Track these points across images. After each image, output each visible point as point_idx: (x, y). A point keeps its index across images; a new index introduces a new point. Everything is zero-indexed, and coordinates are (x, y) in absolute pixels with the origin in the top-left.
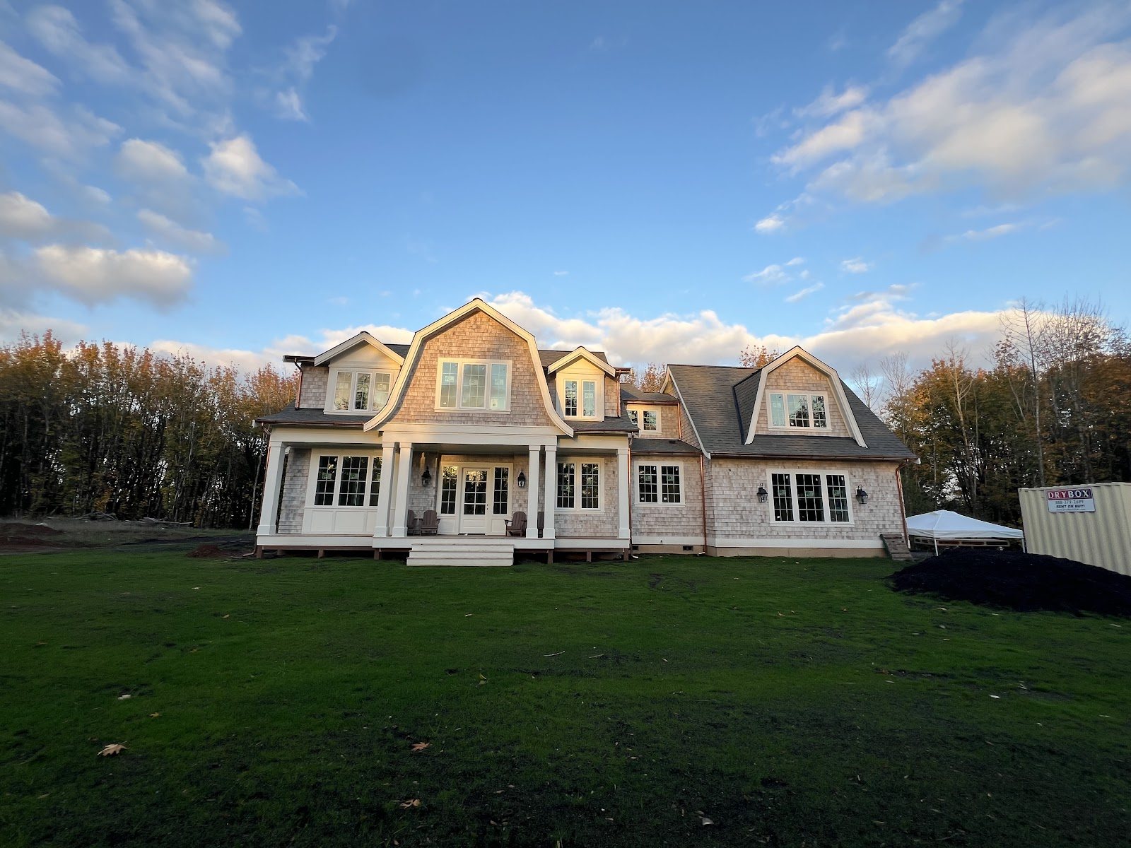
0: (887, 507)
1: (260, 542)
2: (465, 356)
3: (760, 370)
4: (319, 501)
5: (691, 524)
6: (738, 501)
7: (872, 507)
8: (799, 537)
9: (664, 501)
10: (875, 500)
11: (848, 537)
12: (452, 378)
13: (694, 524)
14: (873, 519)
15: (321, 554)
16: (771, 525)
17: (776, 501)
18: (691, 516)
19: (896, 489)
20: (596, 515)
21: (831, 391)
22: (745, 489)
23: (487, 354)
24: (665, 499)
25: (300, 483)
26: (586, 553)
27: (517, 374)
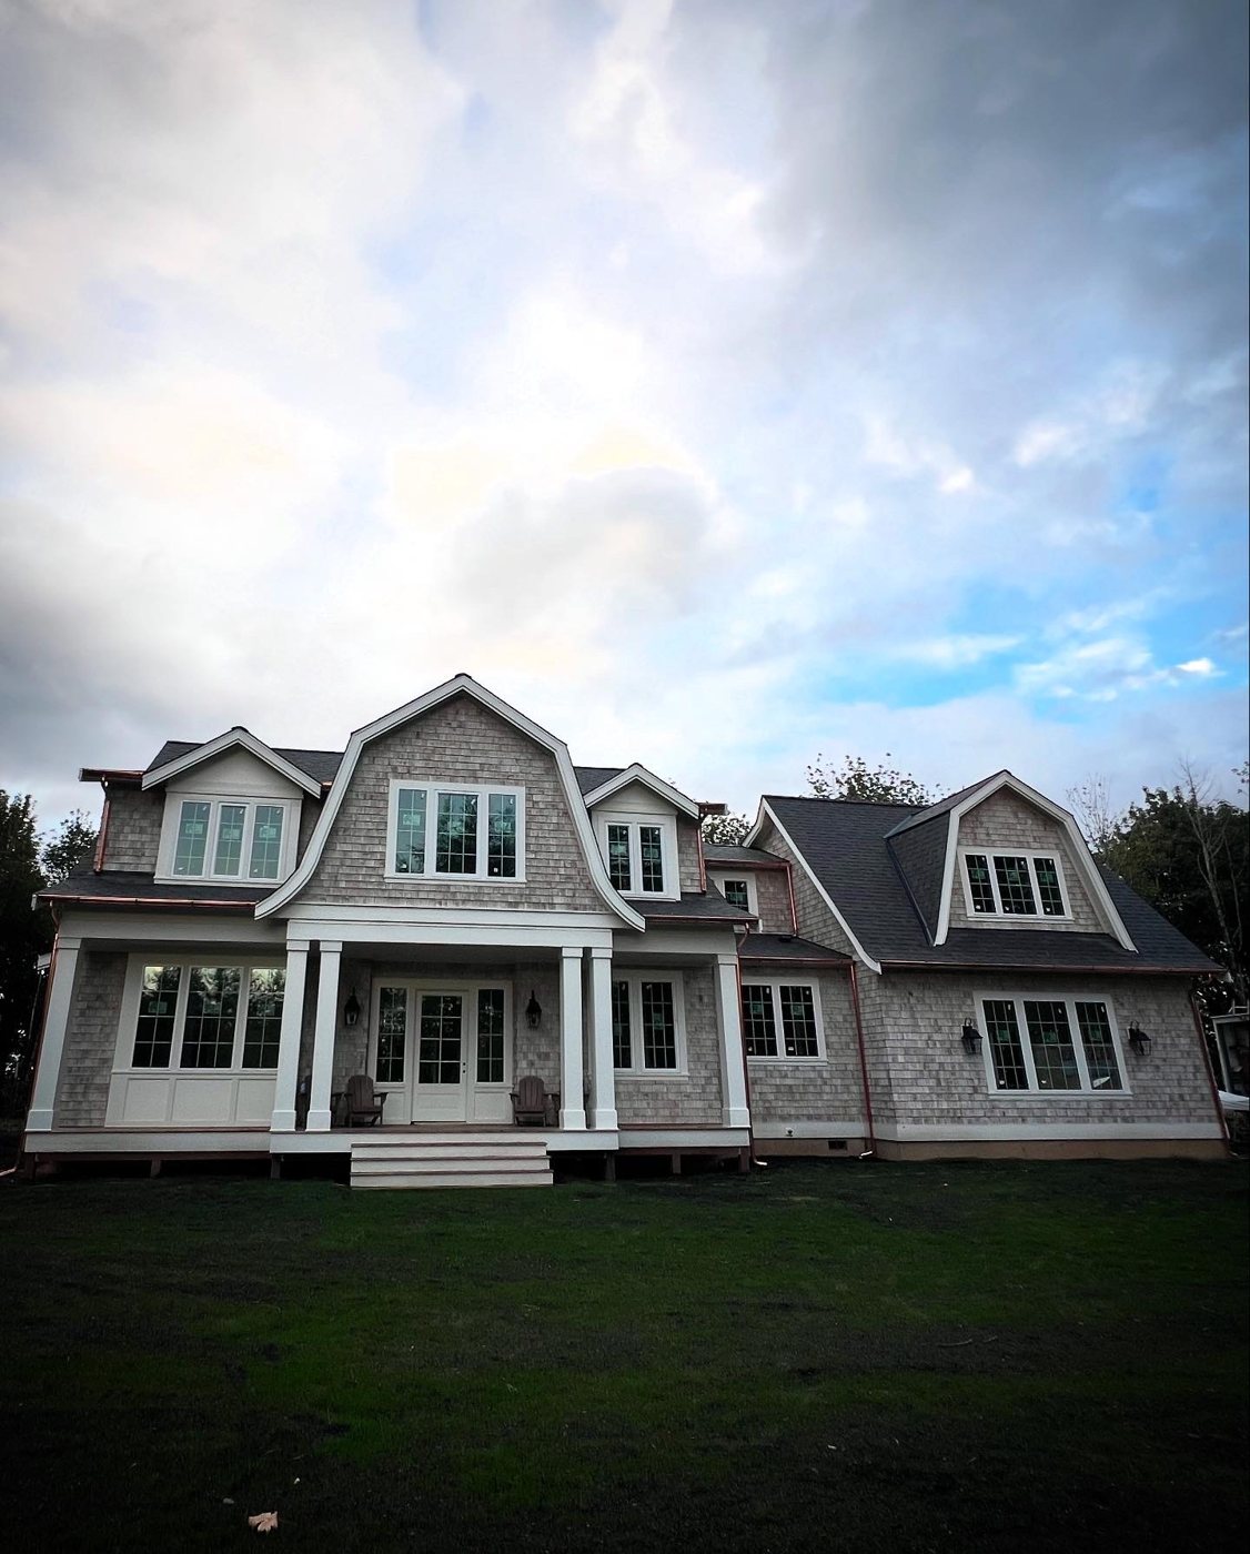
0: (1183, 1062)
1: (31, 1146)
2: (438, 777)
3: (949, 811)
4: (141, 1059)
5: (840, 1097)
6: (930, 1052)
7: (1158, 1062)
8: (1041, 1119)
9: (789, 1053)
10: (1160, 1048)
11: (1125, 1120)
12: (416, 819)
13: (846, 1097)
14: (1162, 1083)
15: (156, 1167)
16: (991, 1097)
17: (995, 1050)
18: (839, 1082)
19: (1193, 1028)
20: (672, 1083)
21: (1064, 850)
22: (939, 1030)
23: (479, 774)
24: (791, 1049)
25: (98, 1021)
26: (670, 1157)
27: (534, 812)
